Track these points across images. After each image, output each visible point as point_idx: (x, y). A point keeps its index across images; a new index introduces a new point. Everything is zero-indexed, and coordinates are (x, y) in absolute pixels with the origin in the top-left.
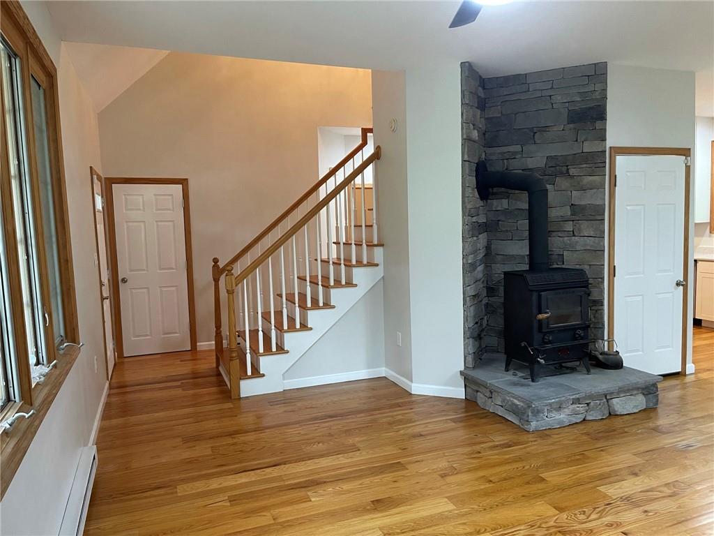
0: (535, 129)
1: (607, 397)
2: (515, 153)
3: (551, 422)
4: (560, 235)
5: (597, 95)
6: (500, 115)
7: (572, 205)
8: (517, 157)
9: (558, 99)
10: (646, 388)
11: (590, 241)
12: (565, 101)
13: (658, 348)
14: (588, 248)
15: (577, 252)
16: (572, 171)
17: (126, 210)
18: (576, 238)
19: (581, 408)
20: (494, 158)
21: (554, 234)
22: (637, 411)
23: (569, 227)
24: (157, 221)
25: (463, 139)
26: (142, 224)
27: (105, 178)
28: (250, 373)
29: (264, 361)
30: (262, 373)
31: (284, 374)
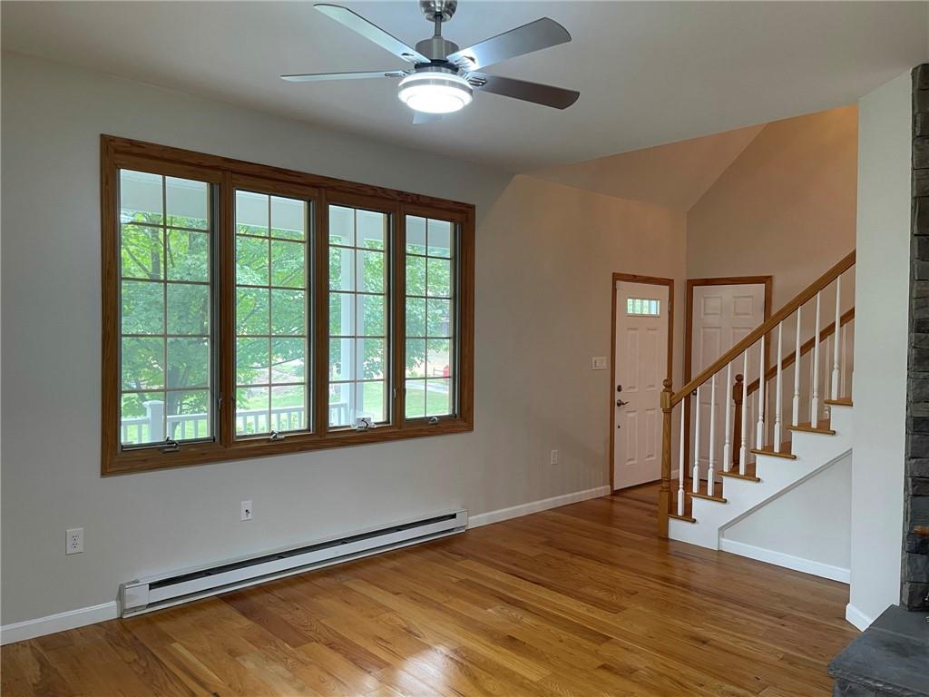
17: (705, 314)
24: (734, 328)
26: (719, 330)
27: (688, 280)
28: (680, 512)
29: (697, 504)
30: (693, 517)
31: (721, 529)
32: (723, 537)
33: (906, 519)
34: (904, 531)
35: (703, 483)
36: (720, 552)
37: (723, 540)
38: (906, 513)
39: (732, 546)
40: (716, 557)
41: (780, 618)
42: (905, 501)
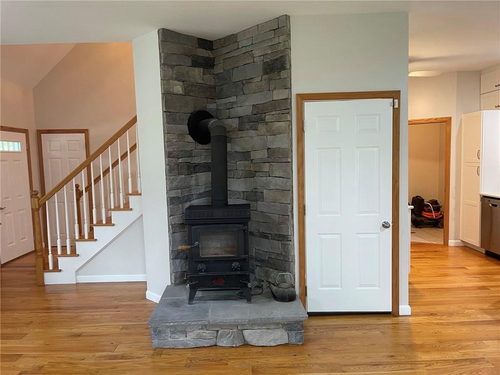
0: (244, 81)
1: (239, 327)
2: (233, 103)
3: (173, 343)
4: (261, 175)
5: (281, 47)
6: (222, 71)
7: (269, 148)
8: (234, 107)
9: (257, 53)
10: (288, 324)
11: (279, 181)
12: (260, 54)
13: (361, 285)
14: (278, 187)
15: (272, 191)
16: (268, 118)
17: (50, 150)
18: (270, 178)
19: (206, 333)
20: (221, 108)
21: (257, 174)
22: (274, 345)
23: (266, 167)
24: (69, 158)
25: (162, 94)
26: (60, 160)
27: (37, 130)
28: (51, 268)
29: (61, 260)
30: (59, 269)
31: (76, 271)
32: (78, 275)
33: (170, 244)
34: (170, 250)
35: (64, 248)
36: (77, 284)
37: (79, 277)
38: (170, 242)
39: (84, 279)
40: (75, 287)
41: (116, 308)
42: (169, 236)
